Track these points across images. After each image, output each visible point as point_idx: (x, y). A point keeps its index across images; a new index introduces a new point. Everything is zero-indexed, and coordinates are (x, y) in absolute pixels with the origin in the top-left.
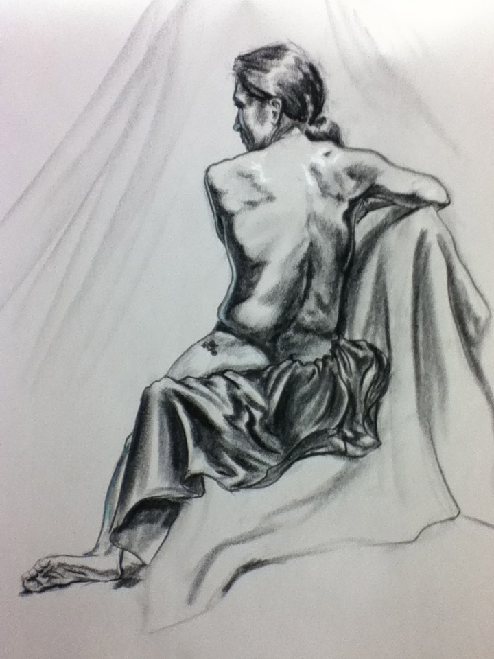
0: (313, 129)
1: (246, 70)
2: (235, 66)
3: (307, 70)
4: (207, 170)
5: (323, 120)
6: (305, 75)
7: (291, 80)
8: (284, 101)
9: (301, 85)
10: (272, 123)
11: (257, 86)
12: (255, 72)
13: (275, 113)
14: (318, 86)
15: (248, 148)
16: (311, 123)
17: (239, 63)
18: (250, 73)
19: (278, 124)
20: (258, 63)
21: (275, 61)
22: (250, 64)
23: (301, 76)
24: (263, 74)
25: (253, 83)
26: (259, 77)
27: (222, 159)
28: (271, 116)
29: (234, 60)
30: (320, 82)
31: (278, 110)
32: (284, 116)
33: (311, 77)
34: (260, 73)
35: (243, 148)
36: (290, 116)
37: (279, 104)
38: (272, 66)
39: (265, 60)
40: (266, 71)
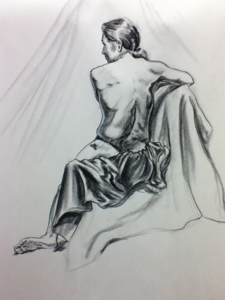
0: (135, 53)
1: (107, 29)
2: (102, 27)
3: (132, 29)
4: (91, 71)
5: (140, 49)
6: (132, 31)
7: (126, 33)
8: (123, 42)
9: (130, 35)
10: (118, 51)
11: (112, 36)
12: (110, 30)
13: (119, 47)
14: (137, 35)
15: (108, 61)
16: (135, 50)
17: (104, 26)
18: (108, 30)
19: (121, 51)
20: (112, 26)
21: (119, 25)
22: (108, 27)
23: (130, 31)
24: (114, 31)
25: (110, 35)
26: (113, 32)
27: (97, 66)
28: (118, 48)
29: (101, 25)
30: (138, 33)
31: (121, 46)
32: (123, 47)
33: (134, 32)
34: (113, 30)
35: (106, 62)
36: (125, 48)
37: (121, 43)
38: (118, 27)
39: (114, 25)
40: (115, 30)
